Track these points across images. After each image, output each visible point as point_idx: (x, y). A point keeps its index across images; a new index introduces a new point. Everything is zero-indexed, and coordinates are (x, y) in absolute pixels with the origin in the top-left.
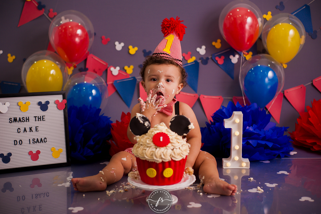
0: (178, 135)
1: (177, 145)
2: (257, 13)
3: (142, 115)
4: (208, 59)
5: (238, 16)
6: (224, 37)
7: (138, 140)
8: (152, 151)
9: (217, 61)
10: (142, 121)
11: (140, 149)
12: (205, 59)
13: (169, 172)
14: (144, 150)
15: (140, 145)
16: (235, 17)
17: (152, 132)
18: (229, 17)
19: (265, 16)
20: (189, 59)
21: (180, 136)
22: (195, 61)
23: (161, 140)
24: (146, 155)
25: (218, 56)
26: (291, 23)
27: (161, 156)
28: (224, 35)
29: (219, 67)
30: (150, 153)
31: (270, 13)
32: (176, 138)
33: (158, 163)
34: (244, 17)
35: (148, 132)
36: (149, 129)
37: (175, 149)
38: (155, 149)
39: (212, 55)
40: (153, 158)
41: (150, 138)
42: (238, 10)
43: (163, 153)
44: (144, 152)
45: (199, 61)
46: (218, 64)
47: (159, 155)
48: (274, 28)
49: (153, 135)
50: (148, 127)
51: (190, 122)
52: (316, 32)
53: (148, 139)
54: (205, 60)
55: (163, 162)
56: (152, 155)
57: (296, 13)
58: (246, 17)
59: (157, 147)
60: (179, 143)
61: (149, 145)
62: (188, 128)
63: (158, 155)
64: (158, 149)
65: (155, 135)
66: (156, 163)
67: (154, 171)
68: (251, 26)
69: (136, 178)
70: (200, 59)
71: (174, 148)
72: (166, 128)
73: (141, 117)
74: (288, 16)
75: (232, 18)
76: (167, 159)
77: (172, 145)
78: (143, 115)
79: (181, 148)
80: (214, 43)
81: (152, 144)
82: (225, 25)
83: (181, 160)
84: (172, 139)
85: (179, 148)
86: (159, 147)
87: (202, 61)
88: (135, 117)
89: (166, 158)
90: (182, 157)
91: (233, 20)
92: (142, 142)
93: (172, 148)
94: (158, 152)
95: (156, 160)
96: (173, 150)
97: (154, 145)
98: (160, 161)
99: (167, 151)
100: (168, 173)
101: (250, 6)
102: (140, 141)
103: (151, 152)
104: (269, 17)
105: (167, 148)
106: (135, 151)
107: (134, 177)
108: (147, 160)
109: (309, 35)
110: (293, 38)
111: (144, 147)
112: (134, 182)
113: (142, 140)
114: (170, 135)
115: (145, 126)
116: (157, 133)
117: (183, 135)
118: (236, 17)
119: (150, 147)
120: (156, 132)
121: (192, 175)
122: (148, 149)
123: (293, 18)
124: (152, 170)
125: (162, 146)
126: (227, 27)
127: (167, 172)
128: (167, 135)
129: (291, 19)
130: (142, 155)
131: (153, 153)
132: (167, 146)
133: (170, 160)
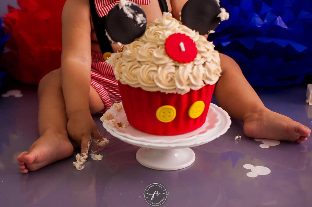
1: (208, 56)
8: (170, 73)
10: (131, 13)
13: (199, 108)
14: (153, 73)
17: (155, 33)
23: (183, 49)
24: (160, 82)
27: (188, 80)
30: (167, 77)
33: (183, 94)
37: (207, 64)
38: (174, 68)
40: (174, 85)
41: (157, 48)
43: (192, 73)
44: (155, 77)
47: (186, 78)
49: (161, 40)
50: (141, 25)
53: (152, 49)
56: (172, 79)
59: (178, 65)
60: (208, 50)
61: (162, 62)
63: (184, 80)
64: (181, 68)
66: (180, 95)
67: (171, 109)
69: (120, 125)
71: (205, 63)
73: (128, 6)
76: (199, 84)
77: (202, 57)
79: (214, 60)
81: (167, 59)
84: (199, 46)
85: (212, 60)
86: (182, 64)
92: (141, 56)
93: (202, 62)
94: (183, 74)
95: (179, 89)
96: (204, 65)
97: (172, 60)
98: (187, 89)
99: (198, 69)
103: (168, 74)
105: (196, 63)
108: (162, 91)
111: (150, 67)
115: (137, 22)
117: (207, 33)
119: (164, 65)
122: (160, 69)
124: (168, 109)
125: (189, 62)
127: (195, 109)
130: (150, 82)
131: (174, 76)
132: (196, 59)
133: (203, 85)
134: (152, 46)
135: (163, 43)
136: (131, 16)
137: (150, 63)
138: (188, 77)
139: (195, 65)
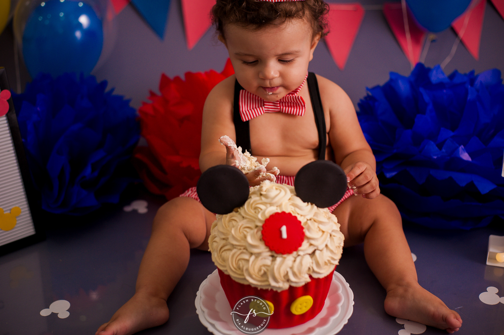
1: (322, 241)
8: (264, 266)
11: (230, 254)
13: (305, 304)
14: (243, 262)
23: (285, 236)
24: (251, 276)
27: (286, 275)
30: (260, 270)
32: (314, 220)
33: (279, 291)
35: (246, 206)
37: (317, 253)
38: (271, 258)
40: (267, 281)
41: (255, 229)
43: (291, 268)
44: (245, 268)
47: (282, 274)
49: (260, 220)
53: (248, 230)
55: (291, 288)
56: (265, 273)
59: (276, 255)
60: (323, 232)
61: (256, 251)
64: (279, 259)
66: (276, 291)
71: (315, 250)
76: (302, 280)
77: (311, 245)
79: (329, 245)
81: (262, 249)
84: (309, 229)
85: (326, 246)
86: (280, 255)
89: (299, 279)
90: (333, 264)
92: (234, 238)
93: (310, 251)
94: (278, 268)
95: (274, 286)
96: (312, 254)
97: (267, 250)
98: (286, 286)
99: (301, 263)
100: (302, 305)
103: (261, 267)
105: (301, 253)
108: (253, 286)
111: (242, 253)
113: (232, 230)
114: (301, 216)
119: (258, 255)
120: (268, 211)
122: (253, 258)
125: (290, 252)
127: (299, 305)
128: (295, 217)
130: (239, 272)
131: (267, 270)
132: (300, 248)
133: (309, 280)
134: (249, 225)
135: (260, 224)
137: (242, 248)
138: (286, 273)
139: (299, 255)
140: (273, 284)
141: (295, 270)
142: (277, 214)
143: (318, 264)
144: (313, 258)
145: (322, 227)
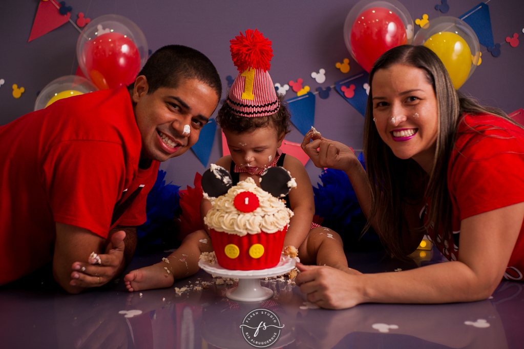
0: (273, 196)
1: (270, 211)
2: (404, 16)
3: (219, 167)
4: (329, 89)
5: (374, 21)
6: (353, 54)
7: (213, 203)
8: (233, 219)
9: (344, 92)
10: (220, 175)
11: (215, 216)
12: (324, 89)
13: (258, 250)
14: (222, 218)
15: (215, 210)
16: (369, 22)
17: (234, 191)
18: (359, 22)
19: (418, 22)
20: (299, 90)
21: (275, 198)
22: (309, 93)
23: (247, 202)
24: (224, 225)
25: (344, 84)
26: (457, 32)
27: (245, 225)
28: (353, 52)
29: (347, 101)
30: (230, 222)
31: (425, 17)
32: (269, 201)
33: (241, 236)
34: (384, 22)
35: (229, 191)
36: (230, 187)
37: (266, 216)
38: (237, 215)
39: (335, 84)
40: (234, 228)
41: (231, 200)
42: (374, 12)
43: (248, 220)
44: (221, 221)
45: (316, 93)
46: (345, 97)
47: (243, 224)
48: (431, 39)
50: (228, 185)
51: (291, 177)
52: (498, 46)
53: (227, 201)
54: (324, 92)
55: (248, 234)
56: (232, 224)
57: (466, 16)
58: (387, 23)
59: (239, 213)
60: (273, 207)
61: (228, 211)
62: (287, 185)
63: (241, 225)
64: (241, 216)
65: (238, 195)
66: (239, 236)
67: (235, 248)
68: (395, 36)
69: (211, 261)
70: (317, 90)
72: (255, 186)
73: (217, 169)
74: (456, 22)
75: (365, 24)
76: (255, 230)
77: (263, 210)
78: (221, 167)
79: (275, 215)
80: (338, 65)
81: (233, 209)
82: (353, 35)
83: (276, 233)
84: (263, 202)
85: (274, 215)
86: (243, 213)
87: (319, 93)
88: (209, 170)
89: (253, 228)
90: (277, 227)
91: (366, 27)
92: (219, 206)
93: (263, 215)
94: (240, 220)
95: (238, 232)
96: (263, 217)
97: (235, 209)
98: (245, 233)
99: (254, 219)
100: (257, 251)
101: (393, 6)
102: (216, 204)
103: (231, 219)
104: (424, 22)
105: (255, 214)
106: (208, 219)
107: (208, 260)
108: (226, 232)
109: (488, 51)
110: (461, 54)
111: (221, 213)
112: (207, 266)
113: (219, 203)
114: (260, 196)
115: (224, 182)
116: (241, 193)
117: (279, 196)
118: (371, 22)
119: (230, 213)
120: (239, 191)
121: (296, 258)
122: (226, 215)
123: (460, 24)
124: (232, 247)
125: (248, 212)
126: (357, 39)
127: (254, 250)
128: (255, 195)
129: (458, 25)
130: (219, 224)
131: (234, 221)
132: (255, 211)
133: (260, 231)
134: (228, 199)
135: (234, 197)
136: (219, 177)
137: (222, 211)
138: (245, 223)
139: (255, 216)
140: (237, 229)
141: (251, 221)
142: (245, 192)
143: (266, 222)
144: (264, 219)
145: (272, 204)
